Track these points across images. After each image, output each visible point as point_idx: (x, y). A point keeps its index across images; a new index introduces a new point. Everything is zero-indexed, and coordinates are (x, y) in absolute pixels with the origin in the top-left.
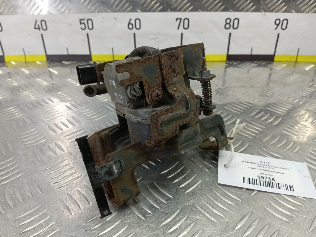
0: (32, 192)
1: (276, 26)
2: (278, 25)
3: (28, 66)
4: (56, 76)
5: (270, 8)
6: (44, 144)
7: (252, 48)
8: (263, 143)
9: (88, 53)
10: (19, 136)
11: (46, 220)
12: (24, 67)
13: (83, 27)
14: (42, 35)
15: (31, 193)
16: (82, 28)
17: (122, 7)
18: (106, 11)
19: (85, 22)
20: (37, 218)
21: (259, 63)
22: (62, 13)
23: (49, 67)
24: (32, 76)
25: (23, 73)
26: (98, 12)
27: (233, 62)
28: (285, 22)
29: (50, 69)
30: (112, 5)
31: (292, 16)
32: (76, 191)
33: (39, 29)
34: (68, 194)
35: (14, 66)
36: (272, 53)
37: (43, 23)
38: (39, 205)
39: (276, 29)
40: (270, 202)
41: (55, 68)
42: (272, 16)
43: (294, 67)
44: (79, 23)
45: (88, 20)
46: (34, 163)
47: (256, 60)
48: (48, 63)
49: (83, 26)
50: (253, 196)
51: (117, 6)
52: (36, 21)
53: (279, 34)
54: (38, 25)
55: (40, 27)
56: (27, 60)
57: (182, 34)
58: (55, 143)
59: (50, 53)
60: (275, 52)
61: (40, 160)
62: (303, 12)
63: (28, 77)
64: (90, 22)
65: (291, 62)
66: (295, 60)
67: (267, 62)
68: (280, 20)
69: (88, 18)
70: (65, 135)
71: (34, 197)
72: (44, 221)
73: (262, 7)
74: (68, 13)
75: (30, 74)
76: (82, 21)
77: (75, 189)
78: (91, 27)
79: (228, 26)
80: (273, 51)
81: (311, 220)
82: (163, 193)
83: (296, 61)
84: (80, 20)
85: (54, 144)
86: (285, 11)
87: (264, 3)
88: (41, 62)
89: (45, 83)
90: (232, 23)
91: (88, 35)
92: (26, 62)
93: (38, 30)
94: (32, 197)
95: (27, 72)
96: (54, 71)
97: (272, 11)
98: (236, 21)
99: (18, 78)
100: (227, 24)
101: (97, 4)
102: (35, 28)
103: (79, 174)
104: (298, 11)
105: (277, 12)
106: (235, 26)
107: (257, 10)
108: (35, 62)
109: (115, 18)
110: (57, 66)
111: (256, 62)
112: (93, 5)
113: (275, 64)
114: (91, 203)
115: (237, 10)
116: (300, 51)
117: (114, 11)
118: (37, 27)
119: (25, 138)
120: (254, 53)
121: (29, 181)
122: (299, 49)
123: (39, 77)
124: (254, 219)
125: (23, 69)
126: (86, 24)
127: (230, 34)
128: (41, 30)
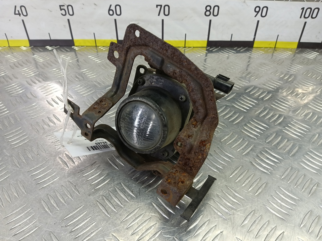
1: (256, 13)
2: (258, 12)
7: (232, 35)
9: (70, 38)
13: (64, 13)
14: (23, 21)
16: (62, 14)
19: (65, 8)
21: (238, 49)
24: (15, 65)
27: (214, 48)
28: (265, 9)
31: (272, 4)
33: (19, 14)
36: (252, 40)
37: (23, 8)
39: (255, 16)
42: (252, 4)
43: (273, 55)
44: (59, 9)
45: (68, 6)
47: (235, 47)
48: (31, 48)
49: (63, 12)
52: (16, 7)
53: (258, 21)
54: (18, 11)
55: (20, 12)
56: (11, 45)
57: (163, 20)
59: (32, 37)
60: (254, 39)
63: (11, 67)
64: (70, 8)
65: (271, 48)
66: (274, 46)
67: (246, 48)
68: (259, 7)
76: (62, 8)
78: (71, 13)
79: (208, 13)
80: (253, 37)
83: (275, 47)
84: (60, 6)
90: (212, 11)
91: (68, 20)
92: (9, 46)
93: (18, 16)
98: (216, 8)
100: (207, 11)
102: (15, 14)
106: (216, 13)
108: (19, 47)
109: (95, 4)
110: (40, 51)
113: (254, 50)
116: (279, 38)
118: (17, 12)
120: (233, 40)
122: (278, 35)
123: (22, 66)
126: (66, 10)
127: (210, 21)
128: (21, 15)
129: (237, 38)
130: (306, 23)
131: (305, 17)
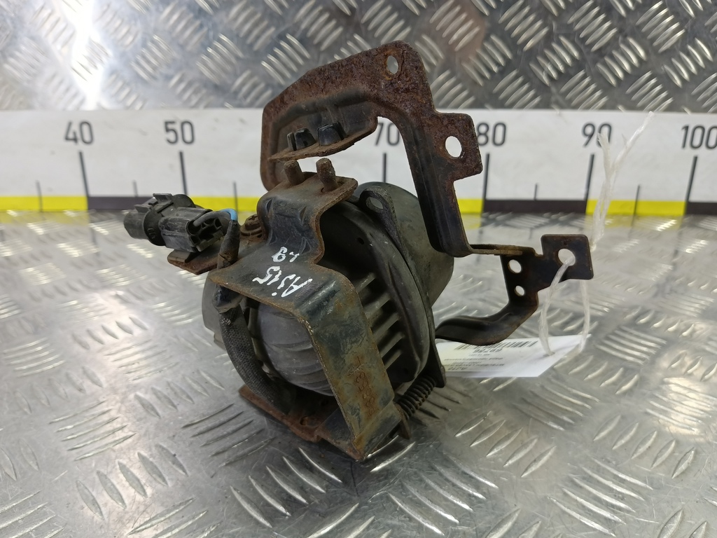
0: (16, 467)
1: (586, 139)
2: (591, 136)
3: (44, 219)
4: (106, 238)
5: (571, 100)
6: (56, 371)
7: (536, 187)
10: (4, 353)
11: (40, 526)
12: (34, 220)
13: (172, 138)
14: (81, 155)
15: (14, 469)
16: (169, 141)
17: (257, 98)
18: (222, 106)
19: (177, 127)
20: (20, 521)
21: (554, 217)
22: (127, 108)
23: (92, 222)
24: (50, 238)
25: (31, 232)
26: (206, 107)
27: (497, 214)
28: (605, 130)
29: (93, 226)
30: (236, 93)
31: (620, 118)
32: (118, 467)
33: (75, 140)
34: (98, 473)
35: (13, 220)
36: (581, 197)
37: (85, 128)
38: (30, 494)
39: (587, 144)
40: (566, 491)
41: (104, 224)
42: (576, 119)
43: (632, 224)
44: (162, 129)
45: (183, 124)
46: (30, 408)
47: (546, 211)
48: (92, 215)
49: (171, 136)
50: (526, 478)
51: (246, 96)
52: (70, 124)
53: (593, 157)
54: (75, 133)
55: (78, 136)
56: (45, 208)
57: (385, 156)
58: (83, 368)
59: (95, 192)
60: (587, 195)
61: (44, 402)
62: (642, 108)
63: (40, 240)
64: (187, 127)
65: (624, 215)
66: (632, 211)
67: (571, 215)
68: (593, 126)
69: (183, 118)
70: (107, 352)
71: (19, 476)
72: (36, 529)
73: (553, 99)
74: (141, 108)
75: (47, 235)
76: (170, 126)
77: (117, 463)
78: (188, 138)
79: (482, 139)
80: (584, 191)
81: (659, 526)
82: (319, 471)
83: (635, 214)
84: (167, 123)
85: (81, 370)
86: (604, 108)
87: (558, 91)
88: (76, 211)
89: (75, 253)
90: (490, 134)
91: (181, 155)
92: (41, 212)
93: (71, 143)
94: (14, 478)
95: (40, 231)
96: (101, 229)
97: (576, 107)
98: (500, 129)
99: (19, 242)
100: (480, 134)
101: (204, 91)
103: (130, 431)
104: (632, 107)
105: (588, 108)
106: (499, 139)
107: (545, 105)
108: (61, 212)
109: (242, 121)
110: (110, 219)
111: (546, 215)
112: (195, 92)
113: (587, 219)
114: (149, 491)
115: (500, 104)
116: (643, 192)
117: (240, 106)
118: (71, 136)
119: (18, 358)
120: (540, 197)
121: (14, 445)
122: (639, 188)
123: (64, 239)
124: (526, 526)
125: (31, 226)
126: (177, 132)
127: (489, 156)
128: (80, 143)
129: (545, 195)
130: (696, 159)
131: (693, 147)
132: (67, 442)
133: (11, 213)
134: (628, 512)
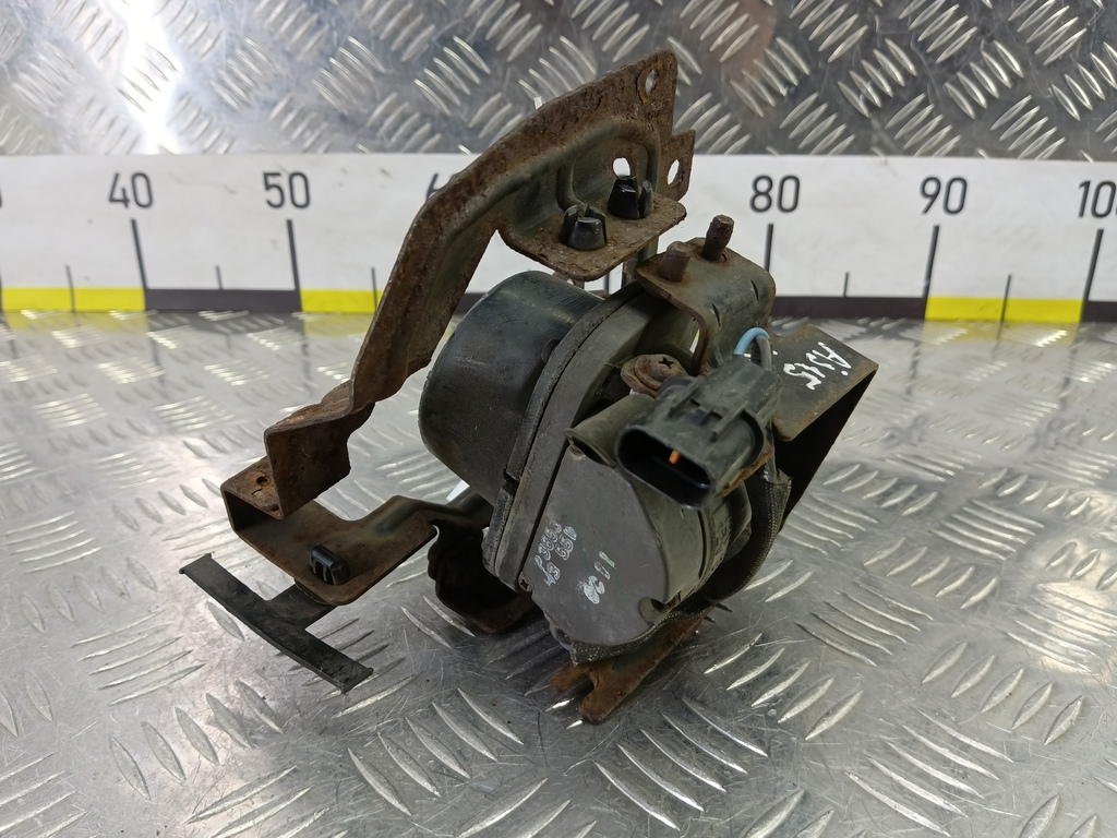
0: (17, 715)
1: (927, 201)
2: (934, 197)
3: (78, 325)
4: (172, 355)
5: (903, 140)
6: (86, 564)
7: (847, 276)
8: (864, 568)
9: (289, 285)
10: (7, 536)
11: (51, 808)
12: (62, 326)
13: (276, 199)
14: (134, 223)
15: (15, 719)
16: (270, 203)
17: (408, 136)
18: (354, 149)
19: (283, 181)
20: (20, 801)
21: (873, 324)
22: (205, 152)
23: (153, 329)
24: (86, 354)
25: (58, 344)
26: (326, 151)
27: (785, 319)
28: (957, 188)
29: (152, 334)
30: (375, 128)
31: (980, 170)
32: (175, 716)
33: (125, 201)
34: (144, 725)
35: (30, 325)
36: (918, 293)
37: (140, 182)
38: (36, 758)
39: (927, 210)
40: (875, 763)
41: (169, 331)
42: (910, 170)
43: (998, 337)
44: (261, 186)
45: (292, 176)
46: (43, 623)
47: (861, 316)
48: (151, 317)
49: (274, 196)
50: (812, 741)
51: (390, 135)
52: (117, 177)
53: (937, 230)
54: (124, 191)
55: (130, 195)
56: (79, 307)
58: (128, 559)
59: (157, 282)
60: (927, 289)
61: (65, 612)
62: (1015, 154)
63: (70, 357)
64: (298, 182)
65: (987, 321)
66: (999, 316)
67: (902, 321)
68: (938, 181)
69: (292, 170)
70: (165, 536)
71: (22, 728)
72: (44, 813)
73: (875, 138)
74: (226, 151)
75: (82, 349)
76: (272, 180)
77: (174, 710)
78: (300, 199)
79: (761, 202)
80: (921, 284)
81: (1020, 821)
82: (489, 727)
83: (1003, 319)
84: (266, 175)
85: (124, 563)
86: (954, 153)
87: (883, 126)
88: (127, 312)
89: (124, 377)
90: (774, 193)
91: (290, 224)
92: (74, 311)
93: (120, 206)
94: (14, 731)
95: (71, 343)
96: (166, 341)
97: (910, 152)
98: (790, 185)
99: (37, 359)
100: (758, 193)
101: (325, 125)
102: (112, 200)
103: (196, 659)
104: (999, 151)
105: (929, 153)
106: (788, 201)
107: (862, 148)
108: (105, 312)
109: (384, 171)
110: (180, 324)
111: (861, 321)
112: (311, 127)
113: (927, 328)
114: (222, 755)
115: (792, 147)
116: (1014, 284)
117: (381, 149)
118: (118, 195)
119: (28, 542)
120: (853, 292)
121: (16, 680)
122: (1010, 278)
123: (108, 357)
124: (809, 817)
125: (58, 334)
126: (284, 189)
127: (771, 228)
128: (132, 204)
129: (861, 289)
130: (1100, 233)
131: (1095, 214)
132: (97, 677)
133: (28, 314)
134: (973, 797)
